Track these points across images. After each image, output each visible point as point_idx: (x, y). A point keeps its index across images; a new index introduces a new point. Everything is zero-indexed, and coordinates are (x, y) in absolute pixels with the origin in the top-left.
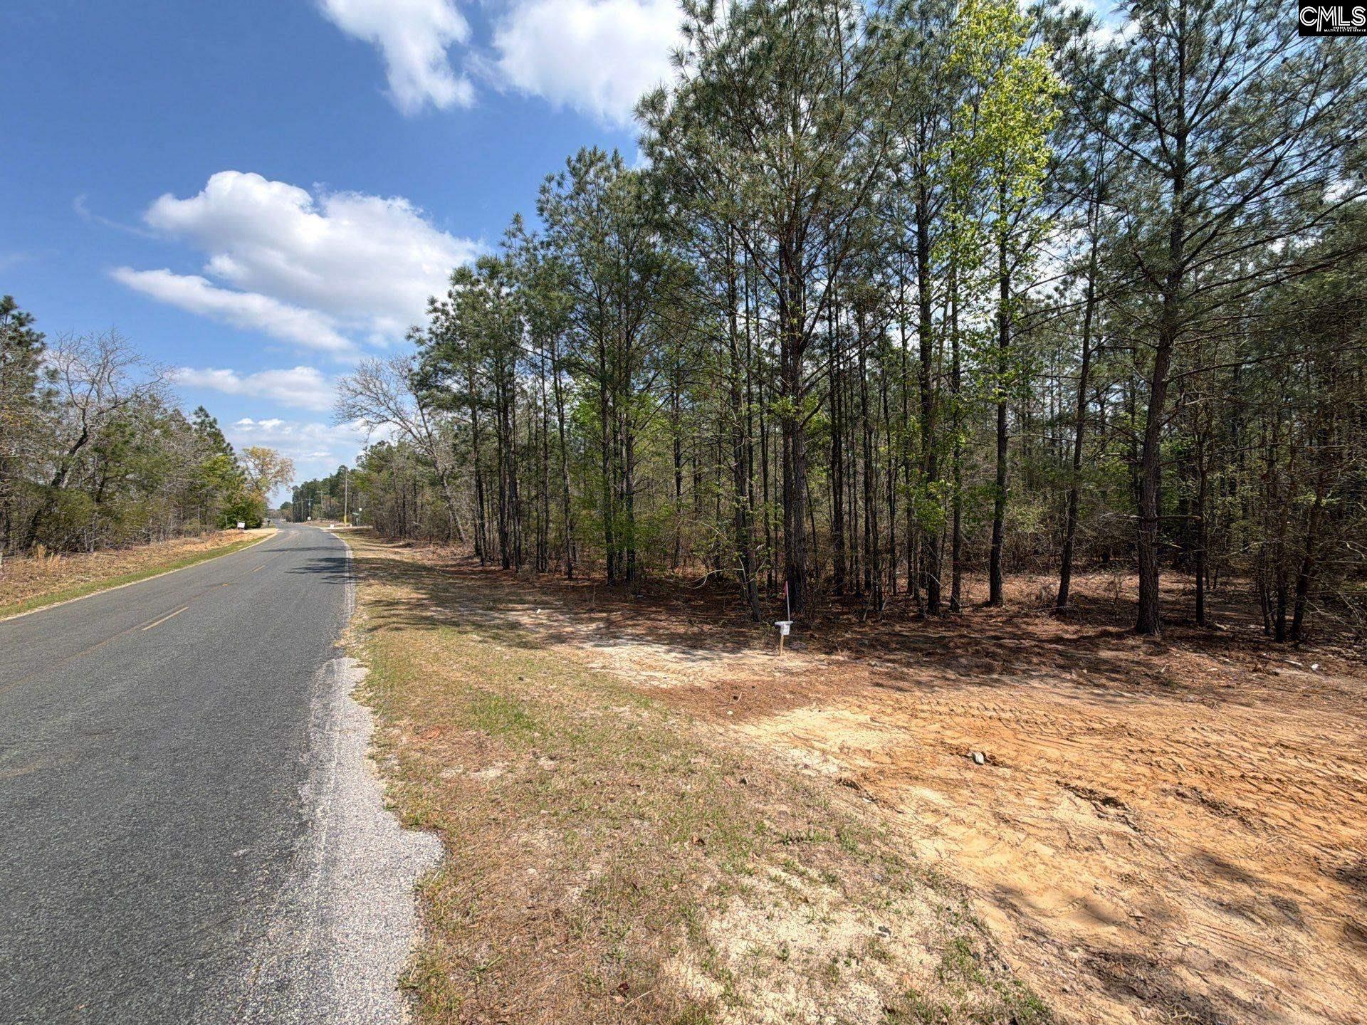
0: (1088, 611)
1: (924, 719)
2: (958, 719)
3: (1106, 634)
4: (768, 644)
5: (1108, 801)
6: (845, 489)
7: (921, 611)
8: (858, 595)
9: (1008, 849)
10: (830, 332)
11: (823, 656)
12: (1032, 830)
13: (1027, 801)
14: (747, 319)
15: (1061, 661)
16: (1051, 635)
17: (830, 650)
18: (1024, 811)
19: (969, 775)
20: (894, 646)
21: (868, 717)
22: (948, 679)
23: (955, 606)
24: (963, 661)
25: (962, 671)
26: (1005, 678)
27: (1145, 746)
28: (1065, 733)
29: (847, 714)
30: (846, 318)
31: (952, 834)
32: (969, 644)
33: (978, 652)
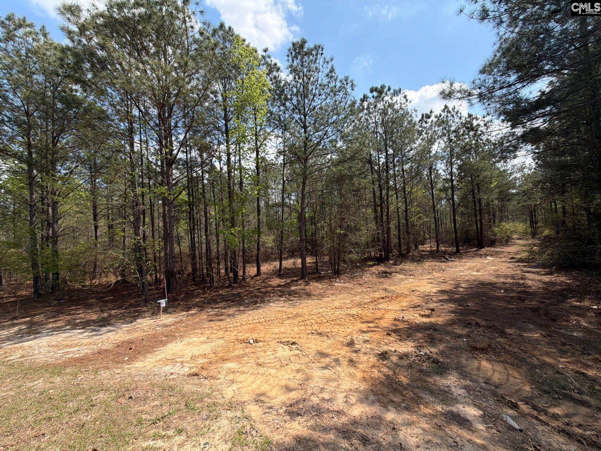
0: (288, 273)
1: (230, 331)
2: (244, 327)
3: (293, 281)
4: (153, 313)
5: (293, 343)
6: (196, 231)
7: (230, 283)
8: (203, 280)
9: (261, 377)
10: (187, 159)
11: (184, 313)
12: (269, 365)
13: (268, 353)
14: (140, 144)
15: (280, 294)
16: (277, 284)
17: (188, 309)
18: (267, 358)
19: (247, 350)
20: (219, 301)
21: (205, 338)
22: (240, 311)
23: (244, 279)
24: (246, 301)
25: (246, 305)
26: (262, 305)
27: (303, 319)
28: (281, 321)
29: (195, 339)
30: (194, 153)
31: (239, 380)
32: (249, 293)
33: (252, 296)
